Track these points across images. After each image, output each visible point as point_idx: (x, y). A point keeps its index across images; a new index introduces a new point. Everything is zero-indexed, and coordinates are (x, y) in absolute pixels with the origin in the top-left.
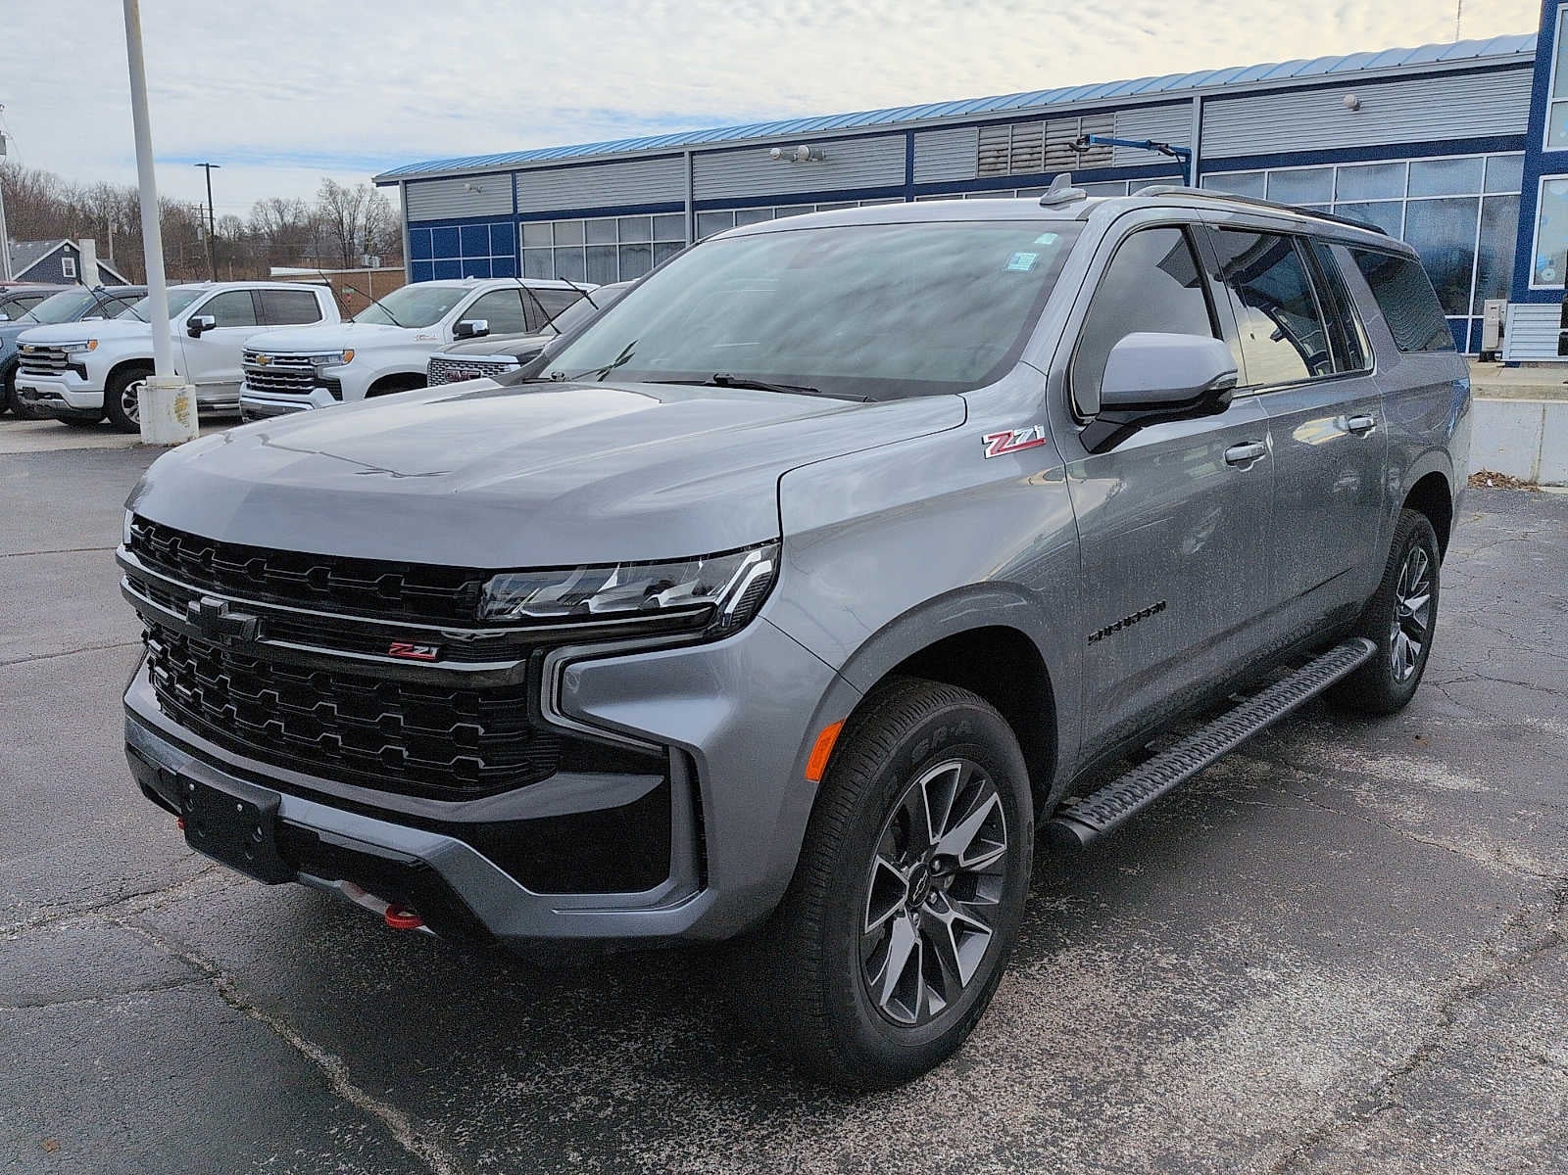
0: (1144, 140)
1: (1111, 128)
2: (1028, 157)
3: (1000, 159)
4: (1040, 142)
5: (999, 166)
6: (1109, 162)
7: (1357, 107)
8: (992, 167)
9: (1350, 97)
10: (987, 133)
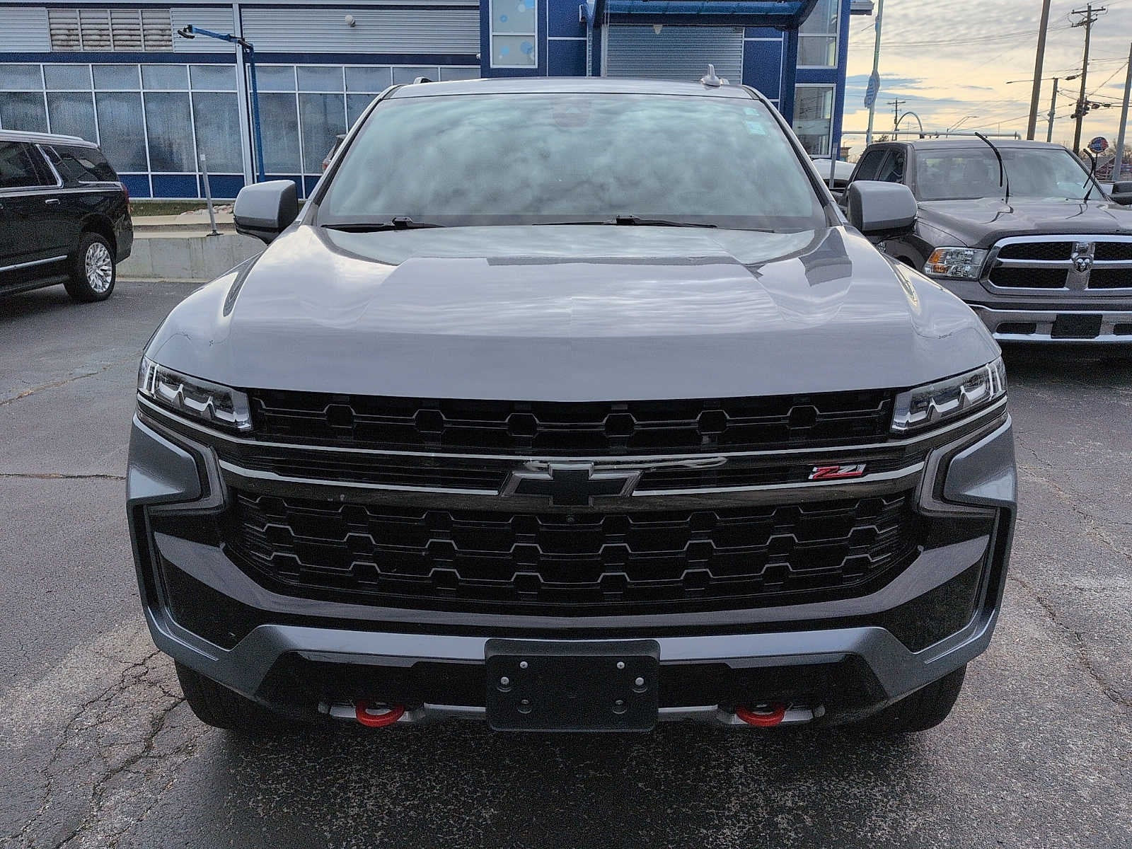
0: (224, 33)
1: (168, 21)
2: (98, 38)
3: (72, 37)
4: (107, 26)
5: (72, 43)
6: (170, 48)
7: (353, 25)
8: (65, 43)
9: (349, 17)
10: (56, 14)
